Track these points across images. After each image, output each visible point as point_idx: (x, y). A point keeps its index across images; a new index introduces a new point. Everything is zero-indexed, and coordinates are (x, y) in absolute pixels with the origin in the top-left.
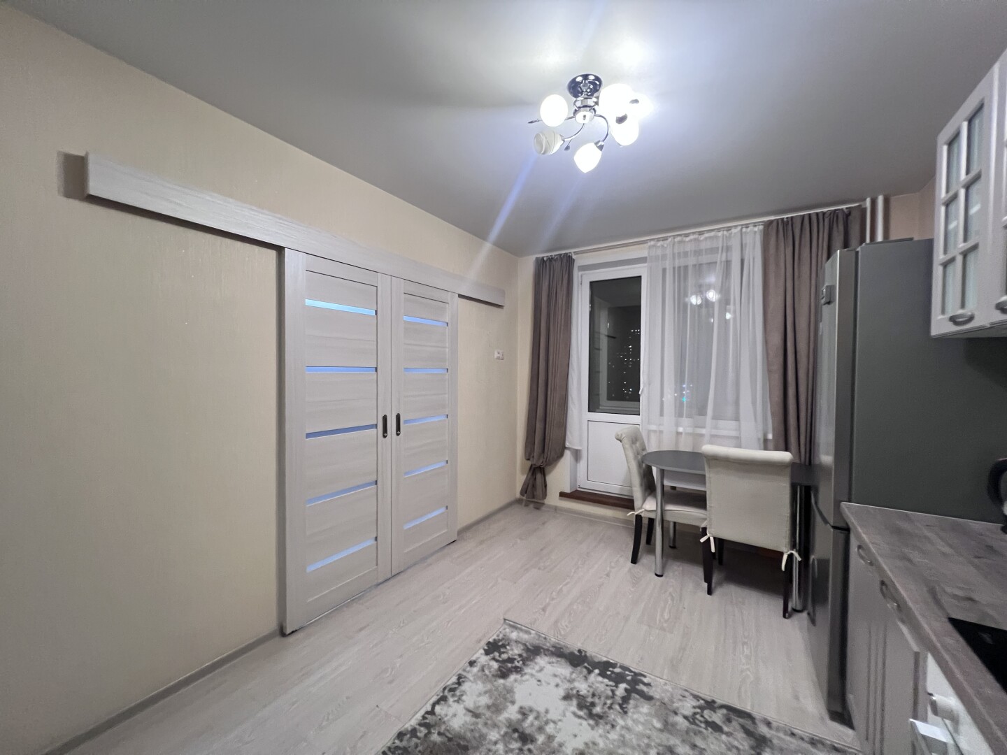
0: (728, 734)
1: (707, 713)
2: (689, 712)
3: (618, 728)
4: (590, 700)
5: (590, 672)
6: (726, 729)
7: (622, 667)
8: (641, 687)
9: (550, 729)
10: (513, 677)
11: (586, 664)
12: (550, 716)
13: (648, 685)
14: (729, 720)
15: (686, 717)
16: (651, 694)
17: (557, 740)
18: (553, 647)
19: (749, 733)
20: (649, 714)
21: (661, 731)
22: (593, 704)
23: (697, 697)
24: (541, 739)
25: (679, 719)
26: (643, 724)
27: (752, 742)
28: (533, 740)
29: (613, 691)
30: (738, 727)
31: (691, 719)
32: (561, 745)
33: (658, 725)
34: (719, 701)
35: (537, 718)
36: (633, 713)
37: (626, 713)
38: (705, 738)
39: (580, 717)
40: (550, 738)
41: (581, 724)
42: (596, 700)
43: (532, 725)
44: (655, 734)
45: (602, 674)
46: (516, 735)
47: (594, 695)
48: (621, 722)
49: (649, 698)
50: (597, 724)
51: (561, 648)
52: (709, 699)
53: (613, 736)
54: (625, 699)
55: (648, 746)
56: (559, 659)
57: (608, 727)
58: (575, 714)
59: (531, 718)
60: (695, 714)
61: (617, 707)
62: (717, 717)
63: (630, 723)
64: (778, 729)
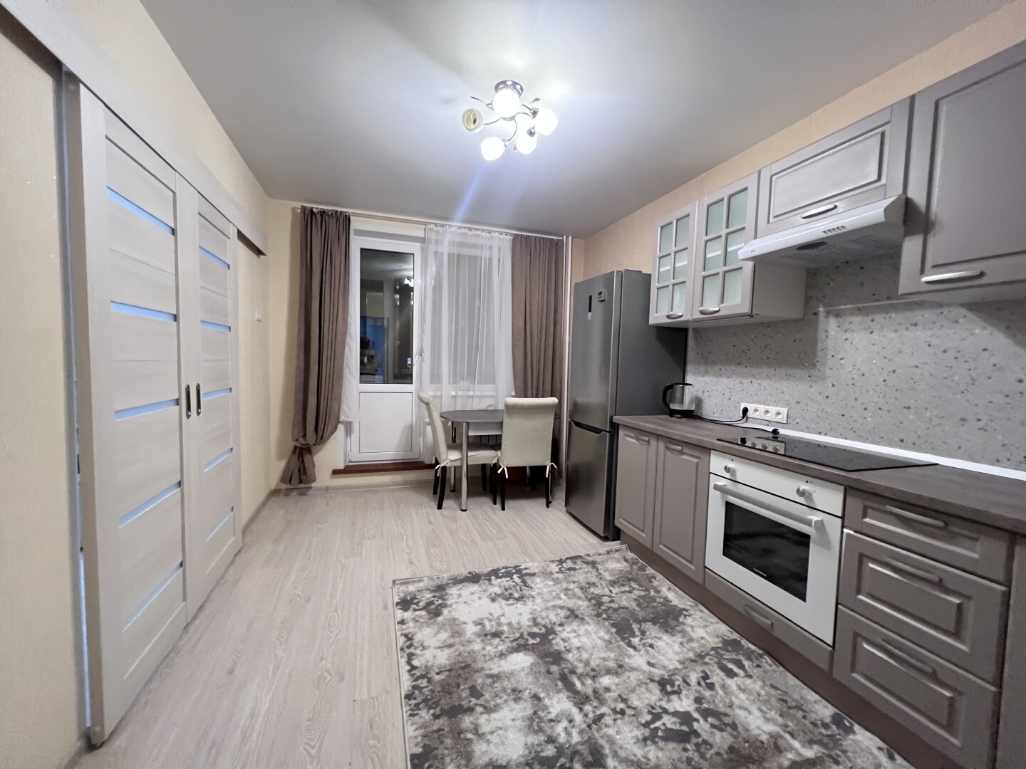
0: (580, 569)
1: (564, 565)
2: (557, 569)
3: (536, 596)
4: (506, 593)
5: (490, 580)
6: (577, 567)
7: (503, 568)
8: (524, 572)
9: (503, 620)
10: (445, 611)
11: (483, 578)
12: (496, 615)
13: (526, 569)
14: (575, 563)
15: (558, 573)
16: (533, 572)
17: (514, 623)
18: (450, 580)
19: (587, 563)
20: (542, 581)
21: (554, 585)
22: (511, 594)
23: (553, 561)
24: (505, 628)
25: (556, 575)
26: (544, 587)
27: (590, 565)
28: (502, 633)
29: (514, 582)
30: (581, 563)
31: (560, 571)
32: (519, 623)
33: (551, 583)
34: (564, 558)
35: (490, 620)
36: (535, 585)
37: (531, 587)
38: (575, 576)
39: (513, 604)
40: (510, 624)
41: (517, 607)
42: (510, 591)
43: (492, 626)
44: (554, 588)
45: (498, 577)
46: (489, 637)
47: (506, 590)
48: (533, 593)
49: (534, 574)
50: (525, 601)
51: (456, 578)
52: (558, 559)
53: (538, 601)
54: (524, 582)
55: (557, 594)
56: (463, 584)
57: (531, 599)
58: (508, 605)
59: (487, 623)
60: (560, 569)
61: (524, 588)
62: (569, 564)
63: (538, 591)
64: (593, 555)
